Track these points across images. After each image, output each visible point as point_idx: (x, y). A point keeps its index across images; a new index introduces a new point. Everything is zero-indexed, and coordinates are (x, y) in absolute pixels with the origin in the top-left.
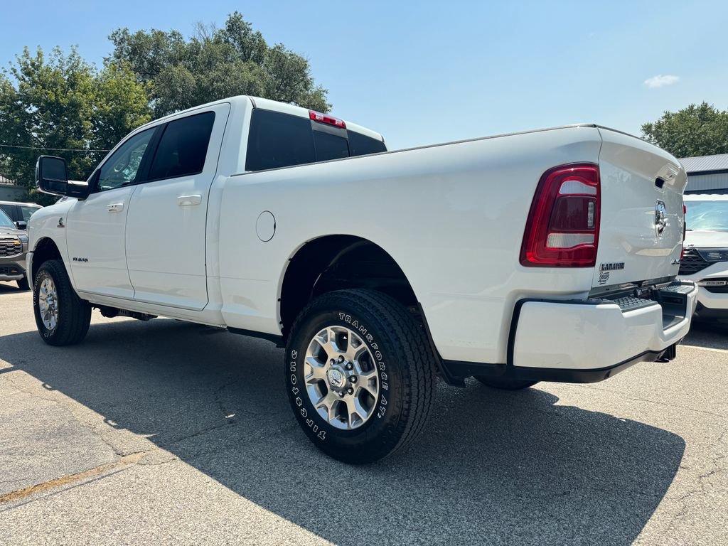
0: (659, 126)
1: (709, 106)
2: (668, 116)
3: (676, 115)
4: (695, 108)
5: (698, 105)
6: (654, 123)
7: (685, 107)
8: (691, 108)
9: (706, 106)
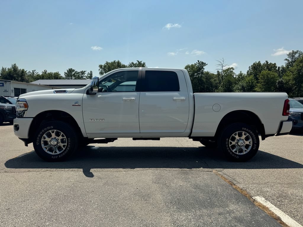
0: (105, 66)
1: (120, 62)
2: (107, 63)
3: (109, 63)
4: (116, 62)
5: (117, 61)
6: (103, 65)
7: (113, 61)
8: (115, 61)
9: (119, 61)
